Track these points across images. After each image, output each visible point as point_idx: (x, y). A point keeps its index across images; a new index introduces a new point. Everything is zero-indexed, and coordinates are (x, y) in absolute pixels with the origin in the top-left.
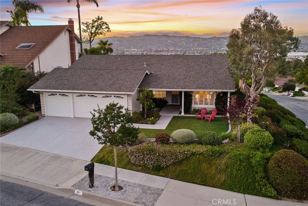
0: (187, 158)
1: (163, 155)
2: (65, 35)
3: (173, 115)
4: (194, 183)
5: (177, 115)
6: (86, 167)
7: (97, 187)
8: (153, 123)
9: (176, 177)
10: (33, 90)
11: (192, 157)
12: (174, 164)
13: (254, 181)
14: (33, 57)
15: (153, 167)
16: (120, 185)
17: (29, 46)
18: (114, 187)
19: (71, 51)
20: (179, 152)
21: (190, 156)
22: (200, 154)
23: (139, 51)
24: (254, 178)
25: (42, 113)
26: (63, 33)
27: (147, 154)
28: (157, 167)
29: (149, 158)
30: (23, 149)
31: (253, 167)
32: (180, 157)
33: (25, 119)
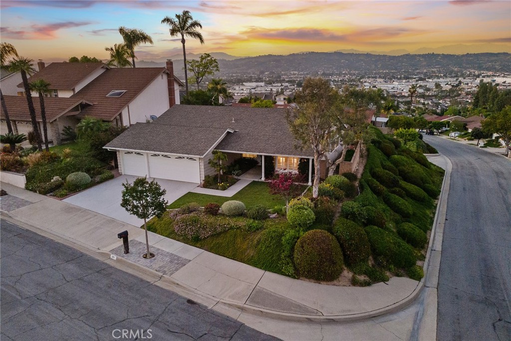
0: (225, 232)
1: (203, 227)
2: (162, 79)
3: (253, 180)
4: (224, 256)
5: (257, 180)
6: (118, 235)
7: (132, 253)
8: (224, 189)
9: (210, 250)
10: (108, 148)
11: (230, 230)
12: (212, 236)
13: (279, 259)
14: (122, 107)
15: (192, 238)
16: (152, 253)
17: (120, 94)
18: (146, 255)
19: (169, 96)
20: (220, 225)
21: (229, 230)
22: (238, 228)
23: (301, 75)
24: (279, 256)
25: (120, 171)
26: (160, 77)
27: (190, 225)
28: (195, 238)
29: (190, 229)
30: (85, 210)
31: (282, 245)
32: (219, 230)
33: (97, 179)
